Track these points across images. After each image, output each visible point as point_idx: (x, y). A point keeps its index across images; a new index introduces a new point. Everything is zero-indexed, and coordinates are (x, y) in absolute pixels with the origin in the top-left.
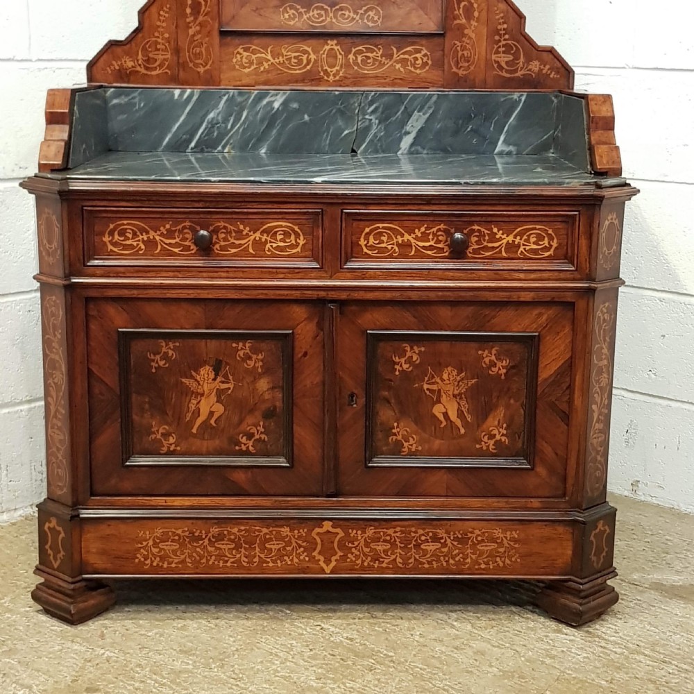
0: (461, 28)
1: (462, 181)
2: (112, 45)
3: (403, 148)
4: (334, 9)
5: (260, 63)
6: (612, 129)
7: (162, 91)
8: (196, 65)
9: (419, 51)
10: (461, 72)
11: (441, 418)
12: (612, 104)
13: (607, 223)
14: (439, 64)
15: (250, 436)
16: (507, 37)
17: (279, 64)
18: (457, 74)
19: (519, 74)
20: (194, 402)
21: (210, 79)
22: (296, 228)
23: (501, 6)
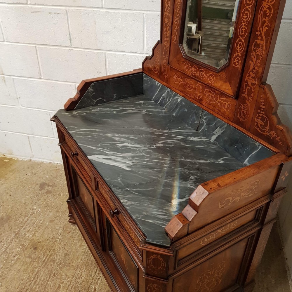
0: (245, 99)
2: (147, 58)
3: (212, 139)
4: (199, 70)
5: (179, 82)
7: (154, 80)
8: (164, 74)
9: (227, 102)
10: (241, 119)
16: (263, 113)
17: (184, 84)
18: (239, 119)
19: (265, 133)
21: (167, 81)
23: (264, 96)
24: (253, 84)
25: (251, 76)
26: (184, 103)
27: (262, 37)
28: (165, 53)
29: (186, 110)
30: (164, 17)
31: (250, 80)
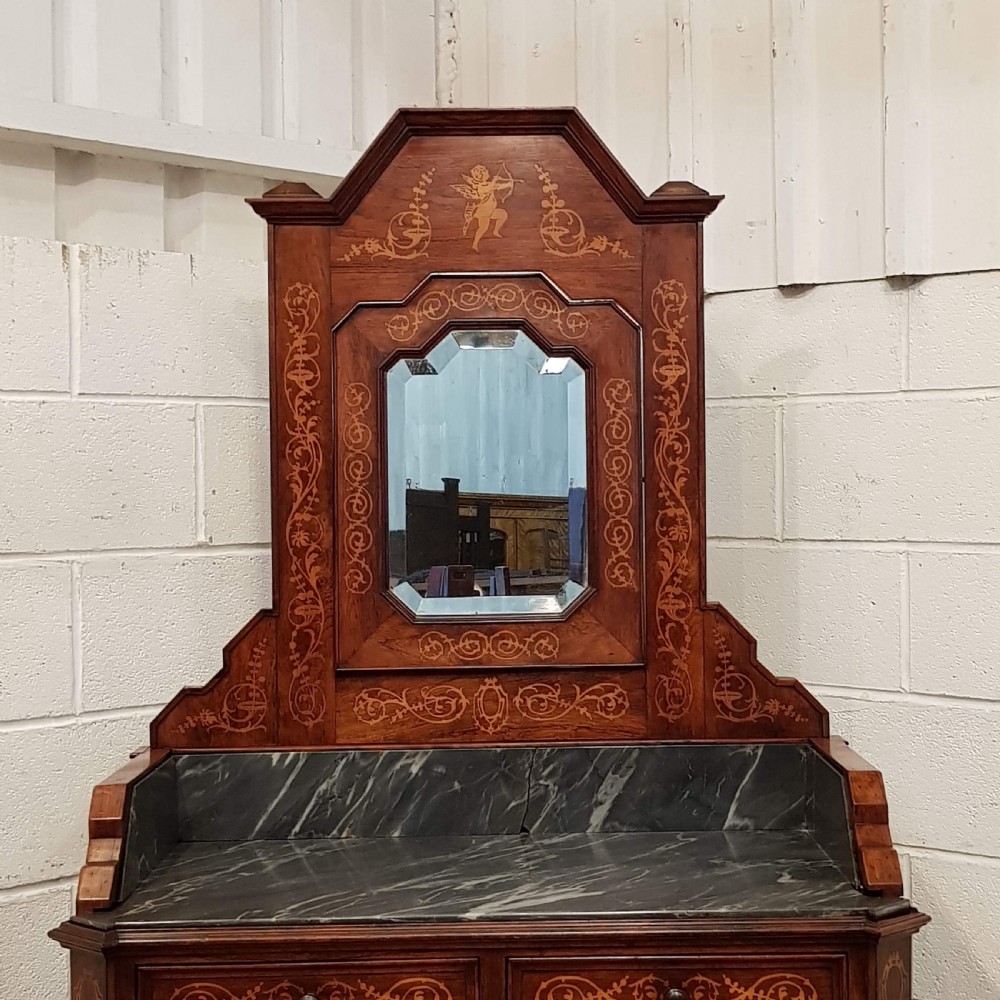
0: (668, 657)
1: (677, 912)
2: (187, 694)
3: (594, 825)
4: (492, 637)
5: (391, 712)
6: (887, 823)
7: (255, 754)
8: (303, 718)
9: (611, 690)
10: (671, 717)
12: (882, 787)
13: (887, 968)
14: (638, 707)
16: (731, 668)
17: (418, 712)
18: (665, 720)
19: (752, 717)
21: (322, 736)
22: (442, 986)
23: (722, 628)
24: (679, 613)
25: (671, 596)
28: (303, 642)
29: (457, 786)
30: (288, 528)
31: (670, 607)
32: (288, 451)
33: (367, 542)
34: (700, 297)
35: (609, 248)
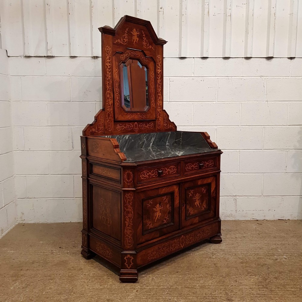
0: (158, 118)
3: (151, 146)
5: (122, 128)
6: (210, 139)
8: (109, 130)
9: (152, 124)
10: (159, 128)
11: (196, 205)
14: (155, 127)
15: (165, 219)
16: (166, 120)
17: (126, 128)
18: (158, 129)
19: (168, 128)
20: (156, 214)
21: (112, 133)
22: (175, 167)
23: (165, 114)
24: (160, 111)
25: (159, 108)
26: (131, 138)
27: (159, 92)
28: (109, 115)
29: (133, 140)
30: (106, 94)
31: (159, 110)
32: (106, 79)
33: (119, 97)
34: (163, 58)
35: (152, 48)
